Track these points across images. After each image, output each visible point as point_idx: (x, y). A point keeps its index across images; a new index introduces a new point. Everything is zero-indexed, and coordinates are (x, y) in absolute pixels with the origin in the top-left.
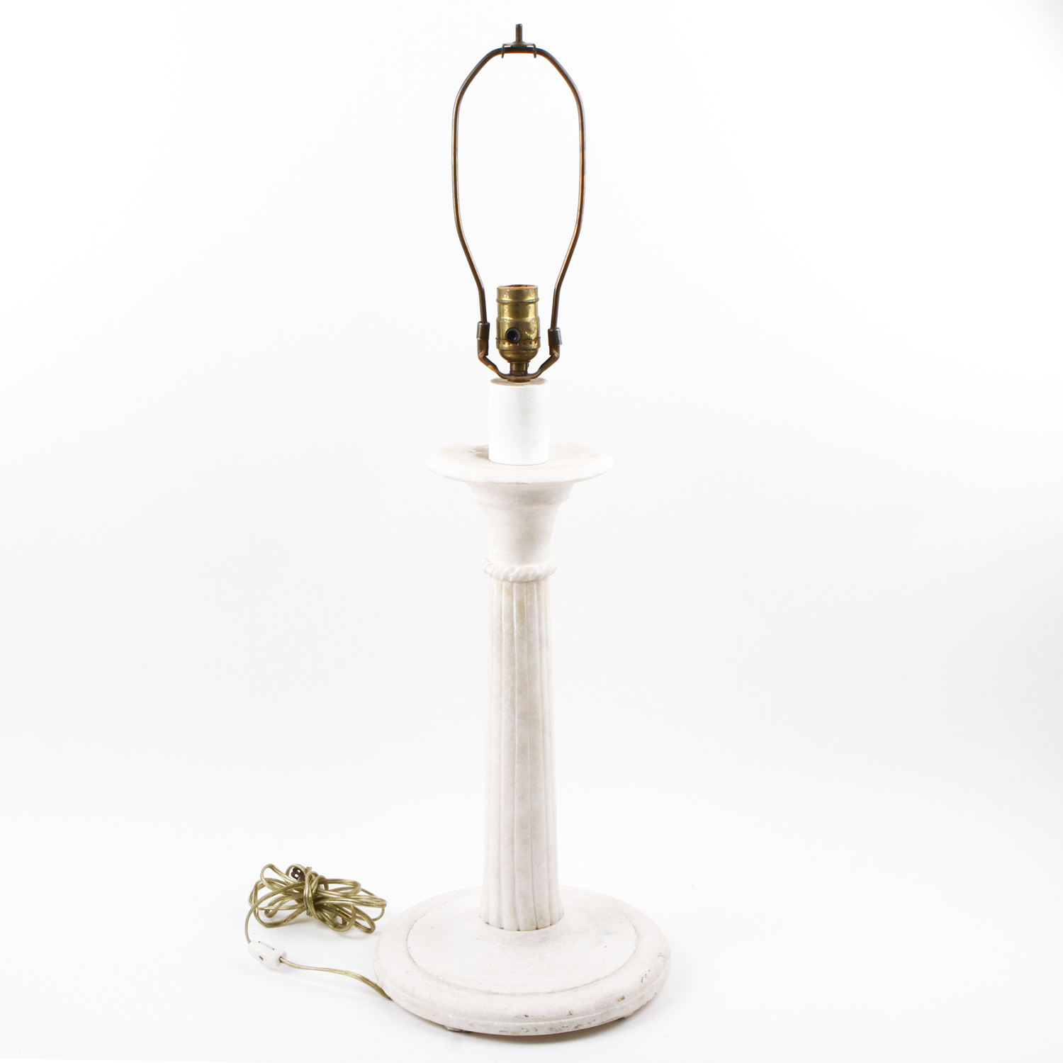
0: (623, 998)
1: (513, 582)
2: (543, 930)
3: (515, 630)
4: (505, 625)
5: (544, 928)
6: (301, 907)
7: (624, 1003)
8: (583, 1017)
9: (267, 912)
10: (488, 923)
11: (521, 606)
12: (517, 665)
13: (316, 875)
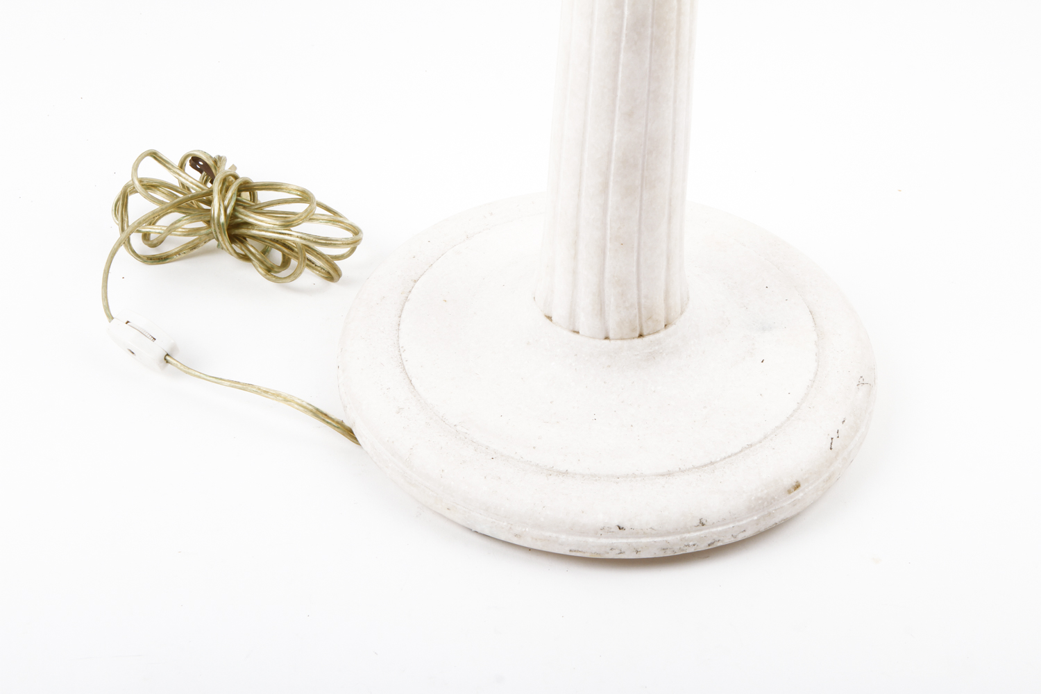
0: (797, 486)
2: (651, 337)
5: (654, 333)
6: (208, 234)
7: (799, 495)
8: (725, 527)
9: (146, 237)
10: (550, 318)
13: (236, 177)
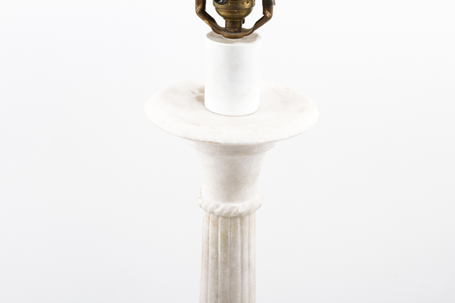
1: (218, 216)
3: (219, 256)
4: (212, 251)
11: (225, 237)
12: (220, 285)
